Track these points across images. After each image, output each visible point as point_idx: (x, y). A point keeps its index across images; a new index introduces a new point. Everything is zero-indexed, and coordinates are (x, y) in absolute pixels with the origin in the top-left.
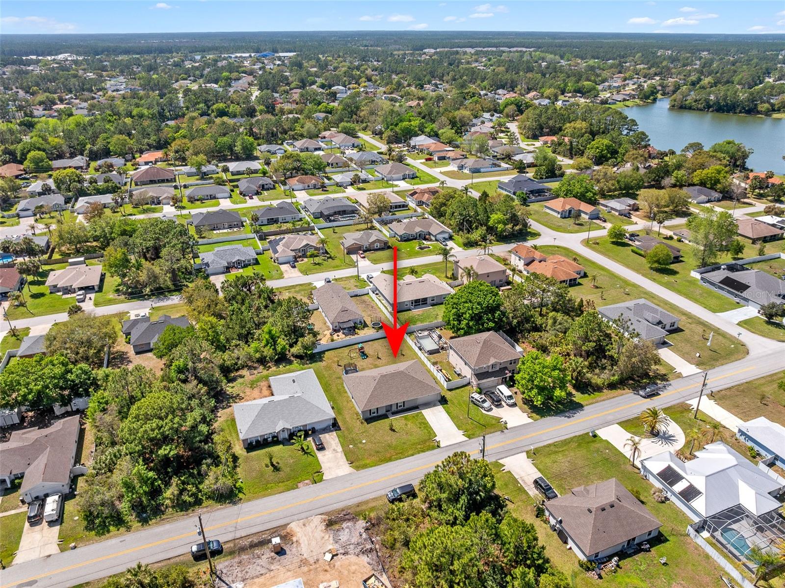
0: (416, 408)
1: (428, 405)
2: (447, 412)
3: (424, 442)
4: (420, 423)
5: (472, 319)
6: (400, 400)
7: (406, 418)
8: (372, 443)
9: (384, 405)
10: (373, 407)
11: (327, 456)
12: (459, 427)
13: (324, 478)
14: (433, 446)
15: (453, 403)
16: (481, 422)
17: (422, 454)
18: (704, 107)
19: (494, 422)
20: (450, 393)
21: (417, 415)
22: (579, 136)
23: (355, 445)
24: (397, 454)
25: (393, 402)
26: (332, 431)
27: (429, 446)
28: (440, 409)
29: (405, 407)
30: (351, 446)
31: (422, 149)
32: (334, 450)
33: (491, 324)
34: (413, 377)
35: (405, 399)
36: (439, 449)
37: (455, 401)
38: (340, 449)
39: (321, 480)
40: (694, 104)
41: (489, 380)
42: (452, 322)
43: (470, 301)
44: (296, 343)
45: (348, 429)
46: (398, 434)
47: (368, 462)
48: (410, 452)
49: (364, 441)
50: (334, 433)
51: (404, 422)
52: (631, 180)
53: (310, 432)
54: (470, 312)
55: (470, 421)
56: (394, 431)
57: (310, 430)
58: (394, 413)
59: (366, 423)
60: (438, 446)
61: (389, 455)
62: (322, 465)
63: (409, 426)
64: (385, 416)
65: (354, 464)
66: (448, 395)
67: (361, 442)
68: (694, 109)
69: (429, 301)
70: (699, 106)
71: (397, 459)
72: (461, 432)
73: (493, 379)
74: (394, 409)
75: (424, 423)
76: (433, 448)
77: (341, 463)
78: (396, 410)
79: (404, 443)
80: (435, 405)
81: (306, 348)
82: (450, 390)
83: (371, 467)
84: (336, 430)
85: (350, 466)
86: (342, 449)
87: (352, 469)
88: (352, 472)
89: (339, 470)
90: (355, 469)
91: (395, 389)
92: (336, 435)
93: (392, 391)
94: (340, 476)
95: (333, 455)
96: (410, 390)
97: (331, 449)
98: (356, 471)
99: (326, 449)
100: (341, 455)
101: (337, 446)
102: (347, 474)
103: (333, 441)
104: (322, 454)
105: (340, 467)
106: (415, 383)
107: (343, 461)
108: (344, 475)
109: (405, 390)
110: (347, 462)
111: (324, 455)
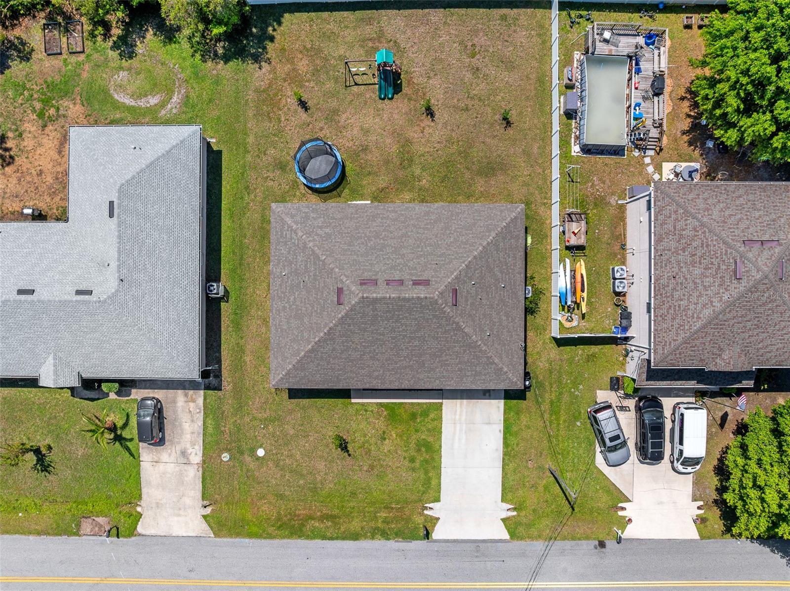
2: (507, 428)
3: (402, 504)
6: (389, 386)
7: (392, 414)
8: (277, 463)
9: (340, 387)
10: (308, 386)
12: (507, 491)
13: (140, 529)
14: (416, 528)
15: (539, 399)
17: (379, 543)
20: (553, 352)
21: (425, 413)
23: (237, 454)
25: (370, 386)
26: (198, 387)
28: (494, 410)
30: (225, 456)
32: (184, 453)
37: (550, 395)
38: (196, 457)
39: (132, 532)
45: (236, 392)
46: (350, 461)
49: (261, 452)
50: (200, 397)
51: (381, 425)
55: (547, 480)
56: (344, 447)
59: (286, 397)
62: (144, 491)
63: (387, 445)
66: (547, 361)
67: (253, 451)
72: (504, 510)
77: (188, 501)
83: (251, 535)
84: (208, 388)
85: (204, 517)
86: (203, 457)
87: (205, 526)
88: (202, 535)
89: (176, 518)
90: (212, 528)
91: (389, 351)
92: (202, 405)
93: (377, 354)
94: (174, 535)
95: (177, 469)
96: (432, 364)
97: (178, 448)
98: (213, 535)
99: (166, 443)
100: (195, 476)
101: (193, 444)
102: (190, 535)
103: (187, 424)
104: (153, 454)
105: (181, 512)
106: (455, 347)
107: (192, 497)
108: (184, 535)
109: (416, 360)
110: (201, 503)
111: (155, 460)
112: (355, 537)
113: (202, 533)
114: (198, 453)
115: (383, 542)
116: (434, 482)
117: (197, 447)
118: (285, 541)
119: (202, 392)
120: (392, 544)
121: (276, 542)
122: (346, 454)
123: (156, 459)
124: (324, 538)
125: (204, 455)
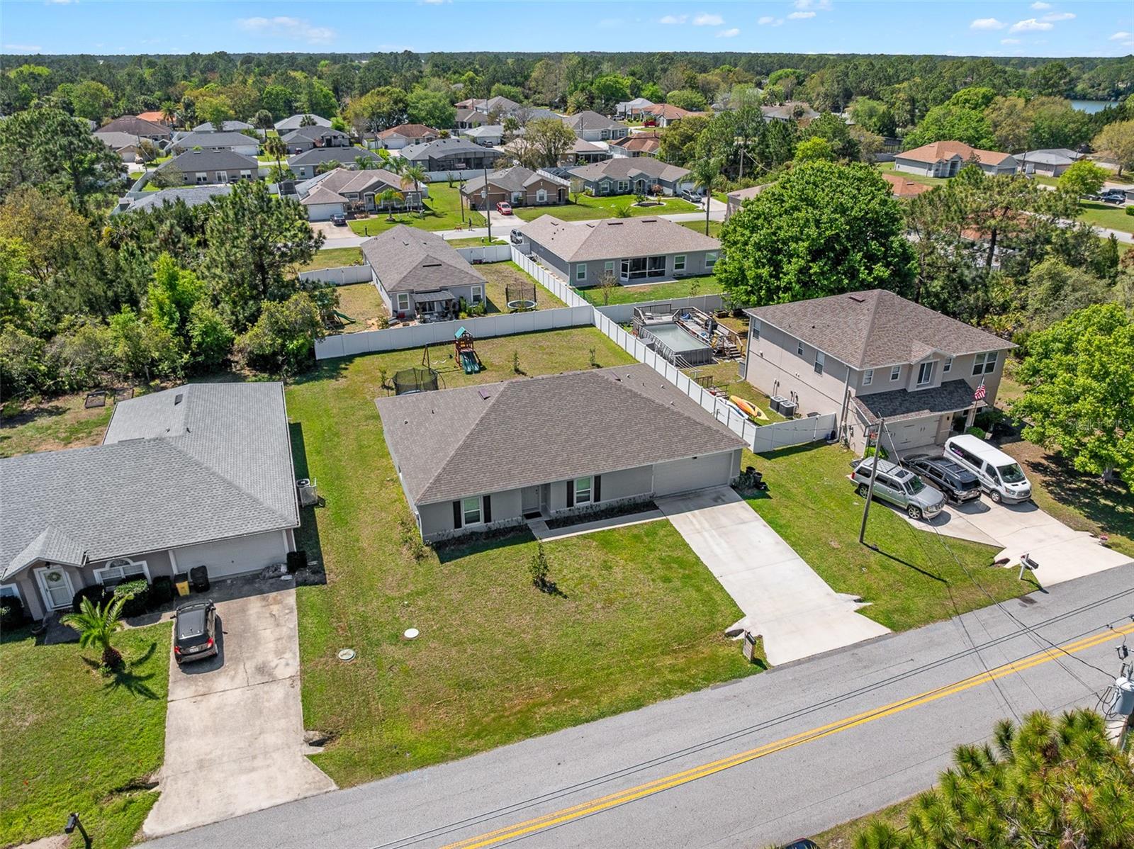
0: (647, 506)
1: (690, 498)
2: (771, 523)
3: (689, 640)
4: (666, 563)
5: (815, 254)
6: (582, 471)
7: (606, 542)
8: (445, 639)
9: (516, 485)
10: (470, 492)
11: (214, 700)
12: (836, 581)
14: (733, 661)
15: (787, 495)
16: (919, 562)
17: (682, 703)
18: (1109, 95)
19: (970, 561)
20: (767, 463)
21: (652, 532)
22: (927, 88)
23: (367, 648)
24: (558, 698)
25: (557, 475)
26: (285, 586)
27: (713, 659)
28: (740, 511)
29: (604, 502)
30: (346, 654)
31: (638, 115)
32: (261, 669)
33: (880, 270)
34: (635, 395)
35: (604, 468)
36: (761, 678)
37: (796, 491)
38: (288, 666)
40: (1090, 90)
41: (913, 416)
42: (750, 274)
43: (811, 203)
44: (253, 319)
45: (354, 578)
46: (569, 605)
47: (408, 736)
48: (626, 690)
49: (411, 633)
50: (290, 597)
51: (596, 555)
52: (1063, 123)
53: (183, 587)
54: (813, 231)
55: (874, 558)
56: (553, 589)
57: (183, 577)
58: (557, 524)
59: (434, 559)
60: (759, 663)
61: (519, 703)
62: (171, 749)
63: (618, 573)
64: (520, 534)
65: (335, 747)
66: (766, 469)
67: (397, 638)
68: (1091, 99)
69: (669, 267)
70: (1100, 93)
71: (556, 724)
72: (847, 603)
73: (926, 414)
74: (557, 505)
75: (682, 563)
76: (734, 672)
77: (271, 739)
78: (564, 509)
79: (596, 645)
80: (718, 500)
81: (284, 332)
82: (769, 455)
83: (422, 763)
84: (301, 583)
85: (311, 757)
86: (301, 665)
87: (314, 773)
88: (309, 794)
89: (244, 778)
90: (331, 774)
91: (565, 431)
92: (295, 604)
93: (551, 436)
94: (239, 813)
95: (249, 694)
96: (624, 437)
97: (250, 665)
98: (334, 787)
99: (226, 663)
100: (287, 696)
101: (279, 653)
102: (279, 801)
103: (268, 631)
104: (196, 685)
105: (258, 763)
106: (642, 414)
107: (283, 729)
108: (265, 805)
109: (603, 436)
110: (302, 734)
111: (201, 693)
112: (637, 704)
113: (308, 790)
114: (291, 662)
115: (690, 696)
116: (717, 597)
117: (288, 655)
118: (501, 749)
119: (293, 591)
120: (708, 694)
121: (481, 757)
122: (558, 597)
123: (202, 690)
124: (576, 722)
125: (302, 662)
